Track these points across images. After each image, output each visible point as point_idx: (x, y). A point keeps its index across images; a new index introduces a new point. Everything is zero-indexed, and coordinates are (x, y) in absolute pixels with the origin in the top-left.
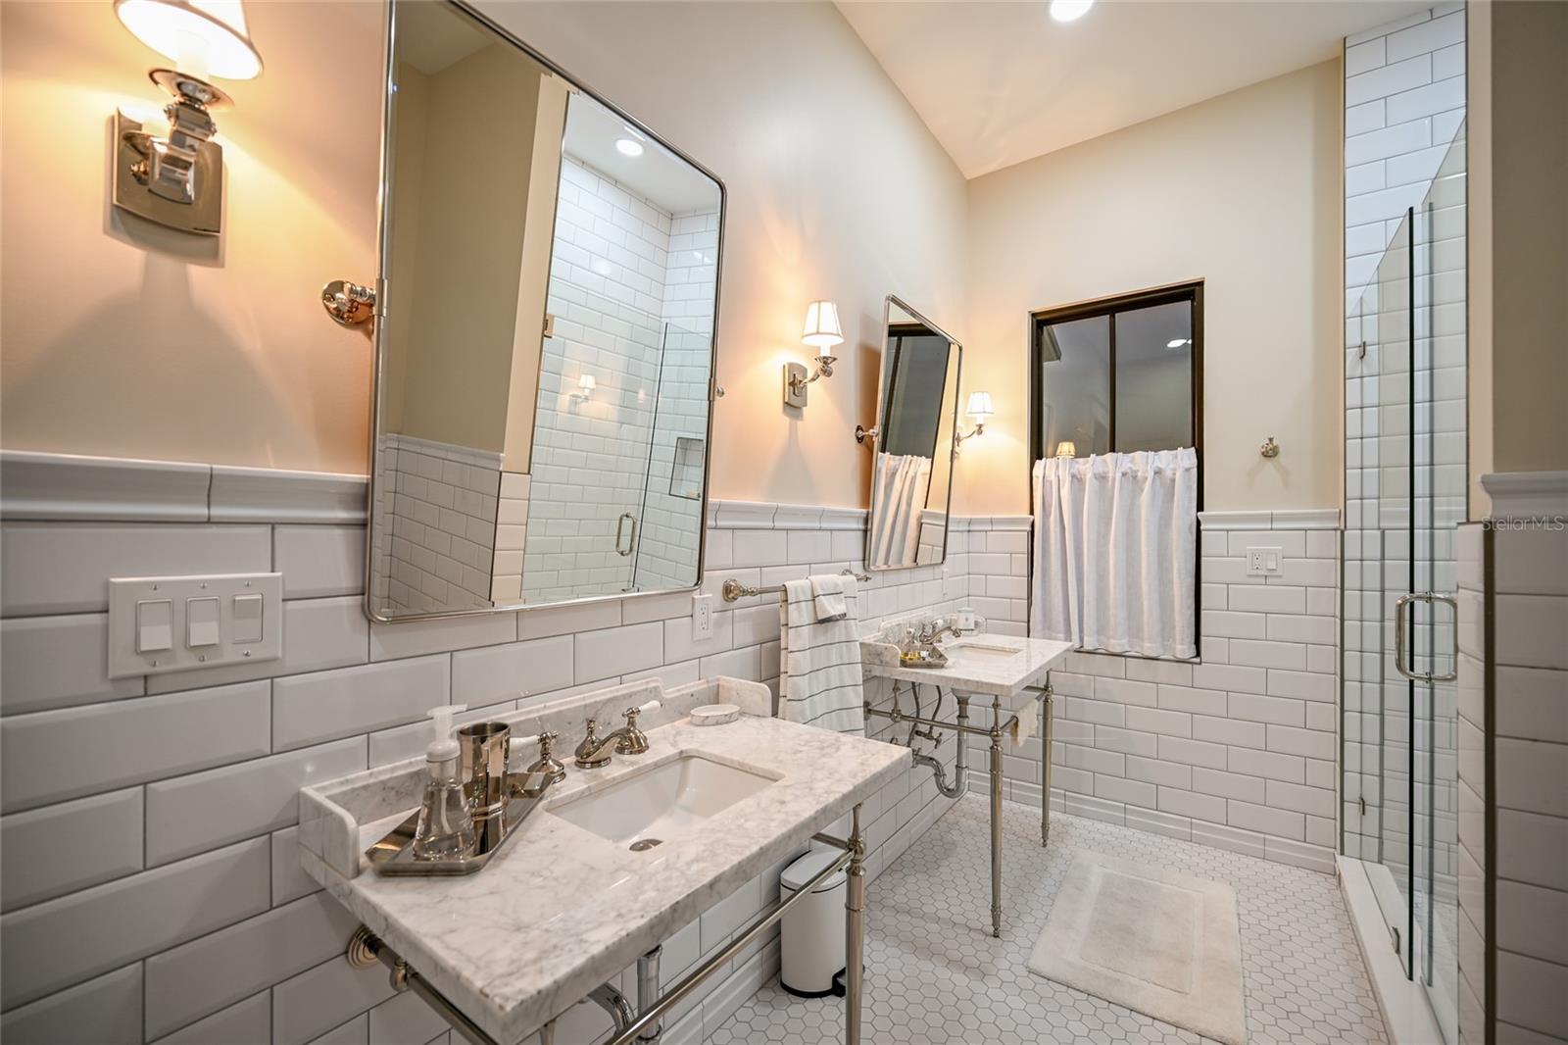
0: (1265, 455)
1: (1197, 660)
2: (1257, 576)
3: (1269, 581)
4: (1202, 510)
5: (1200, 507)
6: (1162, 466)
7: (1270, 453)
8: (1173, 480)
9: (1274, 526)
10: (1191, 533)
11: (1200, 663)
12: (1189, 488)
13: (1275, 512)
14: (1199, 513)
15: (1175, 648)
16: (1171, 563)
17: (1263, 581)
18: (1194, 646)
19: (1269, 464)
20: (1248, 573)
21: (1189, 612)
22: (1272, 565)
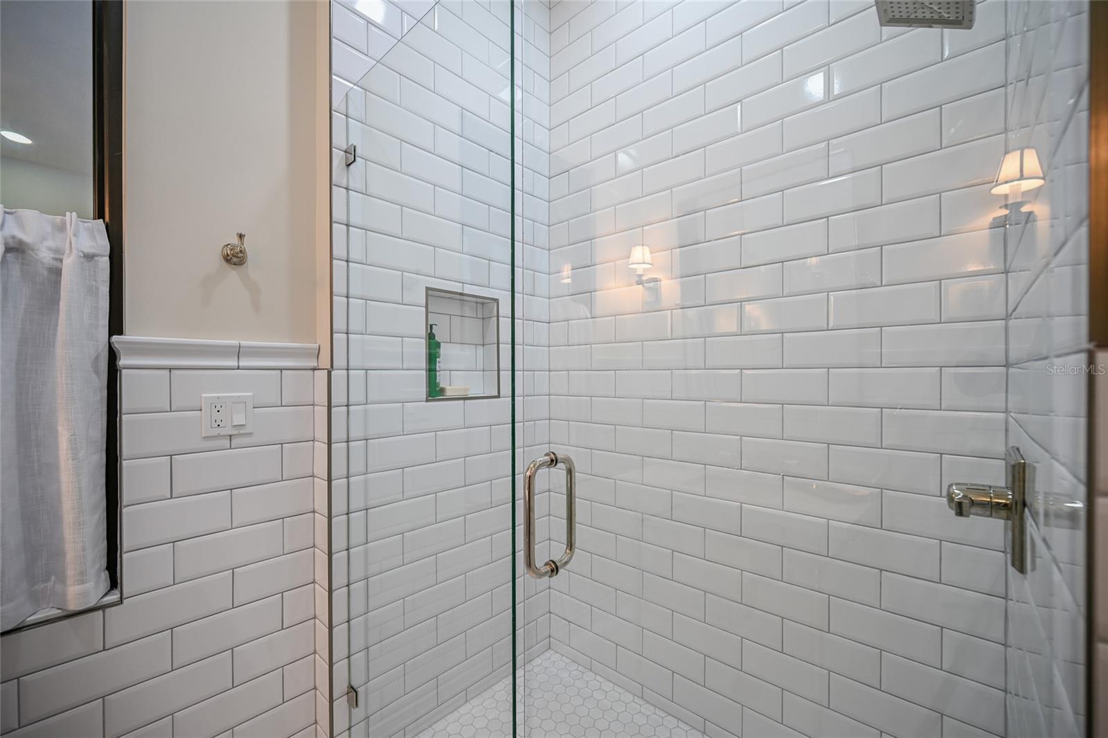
0: (227, 259)
1: (114, 597)
2: (219, 437)
3: (235, 442)
4: (121, 332)
5: (116, 325)
6: (26, 238)
7: (234, 258)
8: (57, 272)
9: (242, 364)
10: (97, 372)
11: (121, 601)
12: (92, 291)
13: (243, 343)
14: (115, 338)
15: (64, 595)
16: (54, 434)
17: (226, 443)
18: (105, 575)
19: (233, 274)
20: (203, 435)
21: (97, 516)
22: (239, 419)
